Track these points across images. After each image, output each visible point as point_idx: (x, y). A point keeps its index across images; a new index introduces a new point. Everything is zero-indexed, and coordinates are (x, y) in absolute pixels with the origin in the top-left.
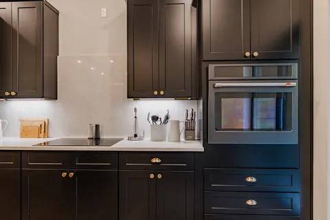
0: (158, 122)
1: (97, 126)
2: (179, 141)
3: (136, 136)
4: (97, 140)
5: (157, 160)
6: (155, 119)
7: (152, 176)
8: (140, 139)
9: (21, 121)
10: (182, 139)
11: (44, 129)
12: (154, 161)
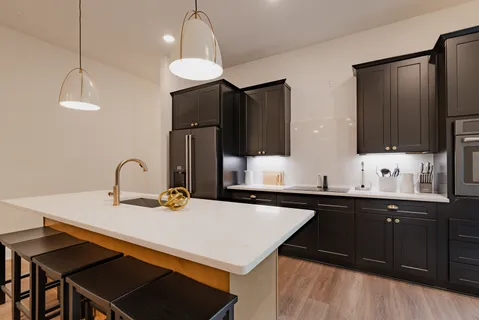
0: (387, 175)
1: (325, 178)
2: (413, 192)
3: (363, 186)
4: (325, 188)
5: (394, 207)
6: (385, 171)
7: (389, 220)
8: (368, 189)
9: (264, 172)
10: (416, 192)
11: (280, 178)
12: (390, 207)
